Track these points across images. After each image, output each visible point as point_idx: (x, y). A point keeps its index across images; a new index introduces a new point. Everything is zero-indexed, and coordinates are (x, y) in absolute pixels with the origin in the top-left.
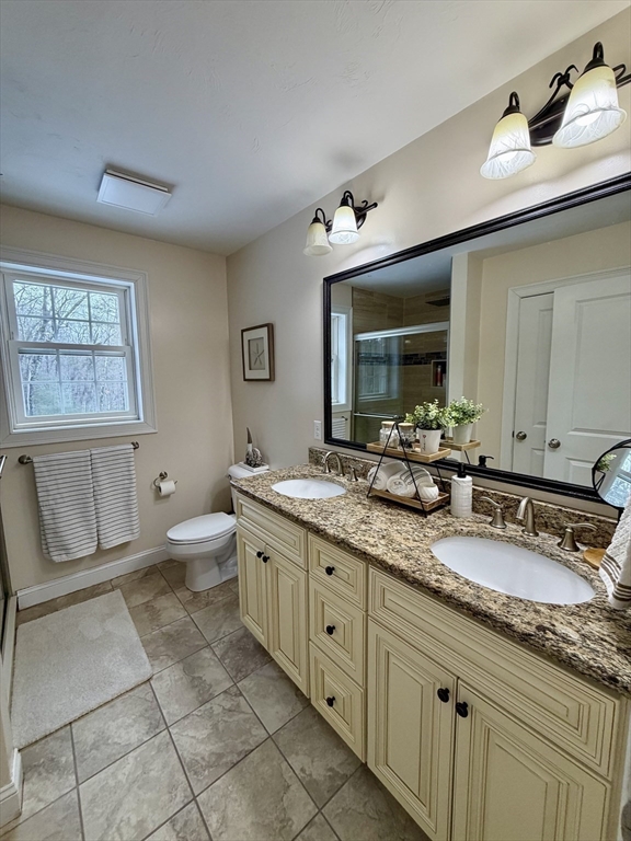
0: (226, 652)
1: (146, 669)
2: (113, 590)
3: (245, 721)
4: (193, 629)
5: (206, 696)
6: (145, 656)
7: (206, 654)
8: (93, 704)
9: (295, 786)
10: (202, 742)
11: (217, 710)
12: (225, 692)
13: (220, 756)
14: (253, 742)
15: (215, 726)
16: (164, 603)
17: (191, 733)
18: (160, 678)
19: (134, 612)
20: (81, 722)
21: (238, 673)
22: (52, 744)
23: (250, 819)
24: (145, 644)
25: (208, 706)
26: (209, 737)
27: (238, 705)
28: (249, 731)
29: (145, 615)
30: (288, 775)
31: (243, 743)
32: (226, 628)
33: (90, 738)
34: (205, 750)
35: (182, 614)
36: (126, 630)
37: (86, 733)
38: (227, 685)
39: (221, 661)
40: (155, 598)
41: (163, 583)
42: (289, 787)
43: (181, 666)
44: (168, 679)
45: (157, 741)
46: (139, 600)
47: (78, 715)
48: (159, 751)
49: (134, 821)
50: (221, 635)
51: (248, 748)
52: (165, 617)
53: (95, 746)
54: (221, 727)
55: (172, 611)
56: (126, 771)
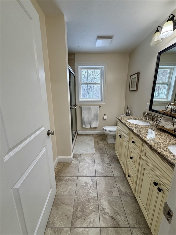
0: (110, 157)
1: (94, 152)
2: (92, 136)
3: (110, 171)
4: (105, 149)
5: (103, 162)
6: (94, 150)
7: (106, 155)
8: (84, 153)
9: (116, 188)
10: (100, 169)
11: (105, 166)
12: (107, 164)
13: (102, 173)
14: (110, 175)
15: (103, 168)
16: (100, 142)
17: (99, 167)
18: (96, 155)
19: (95, 142)
20: (82, 155)
21: (111, 162)
22: (77, 155)
23: (105, 187)
24: (95, 148)
25: (103, 164)
26: (101, 169)
27: (109, 167)
28: (110, 173)
29: (97, 143)
30: (115, 185)
31: (108, 174)
32: (112, 152)
33: (83, 158)
34: (100, 171)
35: (104, 146)
36: (92, 144)
37: (83, 157)
38: (108, 163)
39: (109, 158)
40: (99, 141)
41: (102, 138)
42: (115, 187)
43: (100, 155)
44: (97, 156)
45: (92, 164)
46: (96, 140)
47: (82, 153)
48: (92, 166)
49: (86, 173)
50: (110, 153)
51: (108, 175)
52: (100, 145)
53: (83, 159)
54: (104, 169)
55: (102, 144)
56: (87, 165)
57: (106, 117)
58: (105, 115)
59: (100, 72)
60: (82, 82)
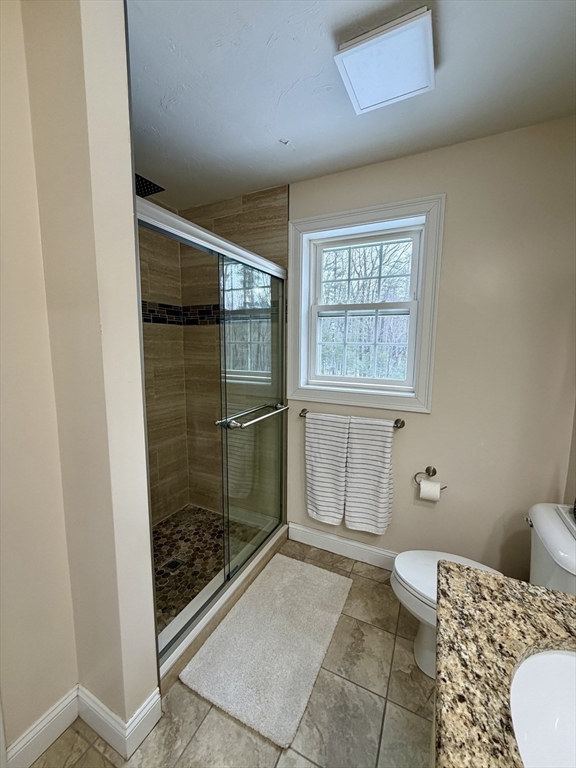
2: (348, 576)
6: (304, 701)
8: (233, 707)
20: (215, 717)
22: (193, 709)
29: (347, 641)
33: (202, 753)
40: (373, 625)
47: (220, 703)
52: (361, 668)
55: (374, 668)
57: (430, 488)
58: (430, 472)
59: (410, 250)
60: (322, 303)
